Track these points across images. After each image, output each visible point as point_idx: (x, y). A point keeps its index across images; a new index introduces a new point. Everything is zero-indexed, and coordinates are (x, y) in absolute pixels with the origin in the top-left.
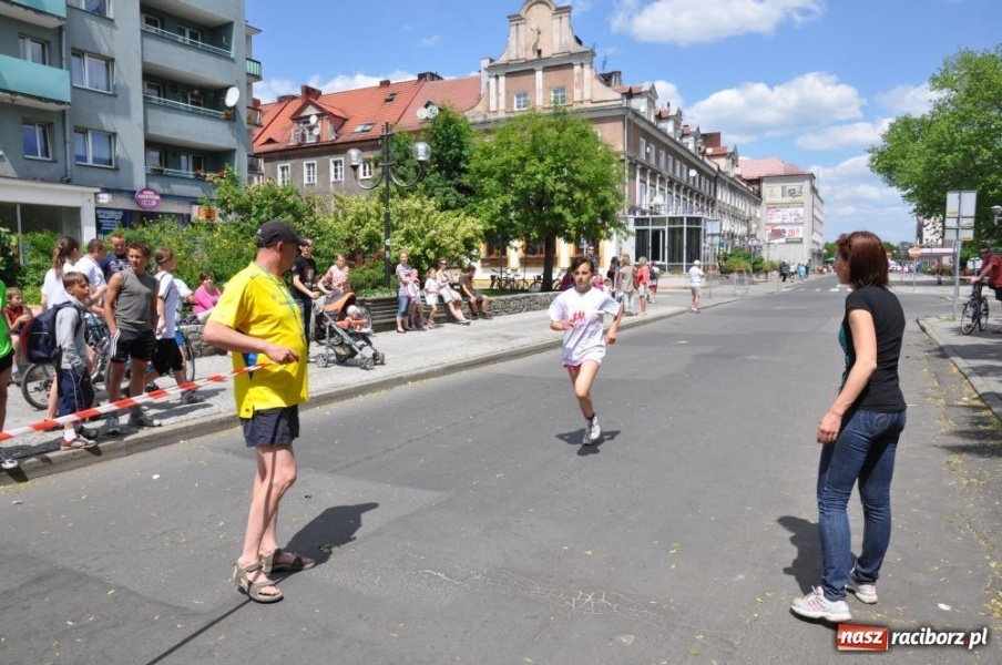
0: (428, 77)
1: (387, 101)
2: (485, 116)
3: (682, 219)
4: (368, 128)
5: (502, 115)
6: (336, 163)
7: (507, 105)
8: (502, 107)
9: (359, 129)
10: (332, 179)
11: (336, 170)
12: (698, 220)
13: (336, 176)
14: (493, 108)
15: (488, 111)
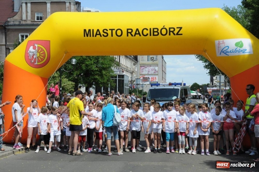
2: (20, 22)
5: (29, 22)
7: (32, 18)
8: (29, 18)
12: (123, 76)
14: (24, 18)
15: (22, 20)
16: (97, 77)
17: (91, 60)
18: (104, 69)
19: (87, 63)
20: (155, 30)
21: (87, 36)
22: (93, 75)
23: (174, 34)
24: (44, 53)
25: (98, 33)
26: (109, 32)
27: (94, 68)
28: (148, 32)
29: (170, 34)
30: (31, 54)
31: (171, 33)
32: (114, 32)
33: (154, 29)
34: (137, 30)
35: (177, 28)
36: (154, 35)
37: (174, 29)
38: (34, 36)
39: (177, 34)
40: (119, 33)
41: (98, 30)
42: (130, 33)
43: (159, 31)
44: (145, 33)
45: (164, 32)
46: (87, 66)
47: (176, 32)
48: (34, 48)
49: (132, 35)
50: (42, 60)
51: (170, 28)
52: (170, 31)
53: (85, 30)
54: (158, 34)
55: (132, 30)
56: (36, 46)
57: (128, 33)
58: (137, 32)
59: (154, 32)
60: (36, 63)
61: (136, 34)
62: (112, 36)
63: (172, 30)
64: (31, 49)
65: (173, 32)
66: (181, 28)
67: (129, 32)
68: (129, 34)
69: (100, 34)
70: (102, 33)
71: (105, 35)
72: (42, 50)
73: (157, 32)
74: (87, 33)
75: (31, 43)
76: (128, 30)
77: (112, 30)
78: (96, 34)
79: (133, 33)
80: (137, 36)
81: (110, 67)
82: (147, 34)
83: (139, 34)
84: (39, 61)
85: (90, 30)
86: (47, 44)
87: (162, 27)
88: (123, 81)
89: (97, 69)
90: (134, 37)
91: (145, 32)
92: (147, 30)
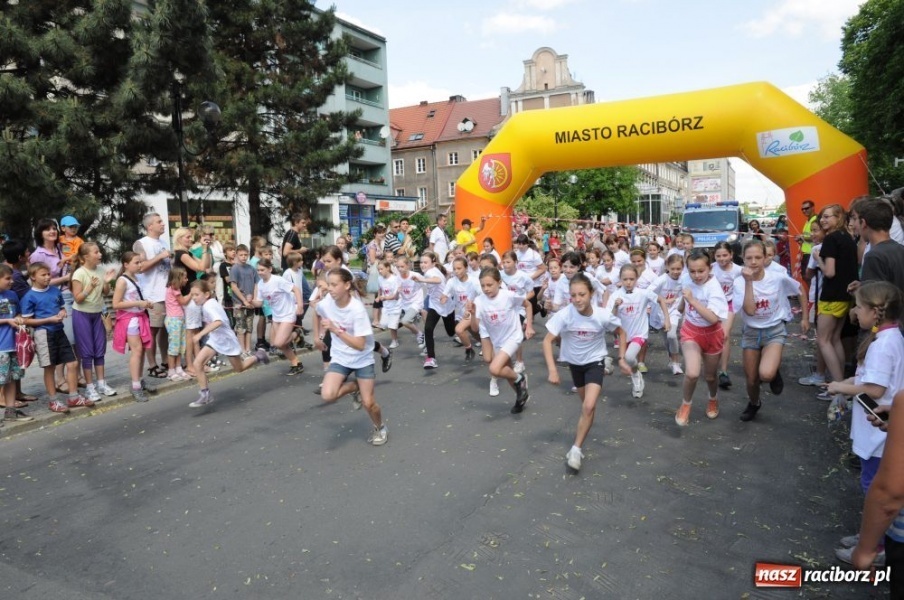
0: (458, 99)
1: (429, 116)
3: (648, 196)
4: (419, 137)
6: (397, 163)
9: (413, 138)
10: (395, 174)
11: (397, 168)
12: (658, 196)
13: (397, 172)
16: (613, 199)
17: (603, 175)
18: (622, 186)
19: (598, 180)
20: (661, 124)
21: (561, 141)
22: (607, 197)
23: (690, 128)
24: (503, 171)
25: (576, 136)
26: (592, 133)
27: (607, 186)
28: (650, 128)
29: (683, 129)
30: (486, 174)
31: (686, 127)
32: (599, 132)
33: (658, 123)
34: (633, 126)
35: (695, 118)
36: (659, 132)
37: (690, 120)
38: (491, 148)
39: (696, 127)
40: (606, 133)
41: (576, 132)
42: (623, 132)
43: (667, 126)
44: (645, 131)
45: (674, 126)
46: (597, 184)
47: (692, 125)
48: (490, 165)
49: (626, 135)
50: (501, 180)
51: (683, 120)
52: (684, 125)
53: (557, 134)
54: (665, 131)
55: (625, 127)
56: (493, 161)
57: (619, 132)
58: (634, 130)
59: (658, 127)
60: (494, 186)
61: (631, 132)
62: (596, 138)
63: (686, 122)
64: (486, 167)
65: (688, 125)
66: (701, 118)
67: (621, 131)
68: (621, 134)
69: (578, 138)
70: (581, 136)
71: (586, 137)
72: (501, 167)
73: (664, 126)
74: (560, 138)
75: (486, 159)
76: (619, 127)
77: (596, 130)
78: (574, 138)
79: (627, 132)
80: (634, 135)
81: (631, 184)
82: (649, 132)
83: (636, 132)
84: (497, 183)
85: (564, 133)
86: (506, 158)
87: (671, 119)
88: (659, 203)
89: (611, 188)
90: (628, 138)
91: (646, 129)
92: (648, 124)
